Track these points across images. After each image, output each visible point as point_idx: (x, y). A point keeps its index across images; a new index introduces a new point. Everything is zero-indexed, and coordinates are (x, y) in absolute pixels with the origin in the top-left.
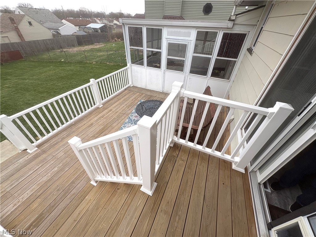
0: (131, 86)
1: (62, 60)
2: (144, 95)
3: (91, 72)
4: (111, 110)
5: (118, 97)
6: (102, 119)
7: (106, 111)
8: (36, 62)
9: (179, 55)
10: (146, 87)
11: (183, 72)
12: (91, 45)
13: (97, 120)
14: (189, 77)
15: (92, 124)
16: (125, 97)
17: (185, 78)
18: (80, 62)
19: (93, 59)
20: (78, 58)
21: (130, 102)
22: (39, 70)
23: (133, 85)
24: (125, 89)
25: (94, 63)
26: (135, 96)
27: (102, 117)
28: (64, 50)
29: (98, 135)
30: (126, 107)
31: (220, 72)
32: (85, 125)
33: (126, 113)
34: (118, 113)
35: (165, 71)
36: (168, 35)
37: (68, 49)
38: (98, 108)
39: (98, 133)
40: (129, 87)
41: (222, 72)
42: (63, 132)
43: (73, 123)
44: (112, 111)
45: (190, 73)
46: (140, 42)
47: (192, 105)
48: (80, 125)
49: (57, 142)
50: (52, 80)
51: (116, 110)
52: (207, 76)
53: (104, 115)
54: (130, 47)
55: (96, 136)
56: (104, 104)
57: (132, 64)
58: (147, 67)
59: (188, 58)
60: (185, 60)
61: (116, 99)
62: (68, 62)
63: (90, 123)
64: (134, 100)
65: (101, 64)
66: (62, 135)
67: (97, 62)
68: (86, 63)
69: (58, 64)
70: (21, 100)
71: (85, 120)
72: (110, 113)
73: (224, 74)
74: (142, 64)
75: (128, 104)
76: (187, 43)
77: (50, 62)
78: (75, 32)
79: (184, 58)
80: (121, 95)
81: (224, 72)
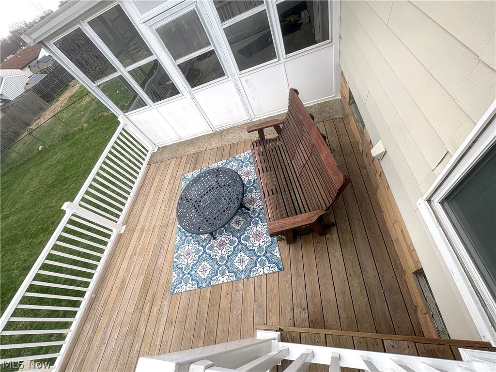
0: (156, 150)
1: (40, 148)
2: (184, 159)
3: (87, 149)
4: (142, 230)
5: (143, 190)
6: (135, 260)
7: (136, 235)
8: (8, 172)
9: (195, 44)
10: (181, 139)
11: (226, 77)
12: (67, 89)
13: (129, 265)
14: (243, 80)
15: (123, 281)
16: (155, 184)
17: (236, 85)
18: (66, 137)
19: (80, 118)
20: (60, 130)
21: (168, 190)
22: (19, 185)
23: (157, 148)
24: (148, 164)
25: (85, 125)
26: (170, 171)
27: (135, 255)
28: (33, 127)
29: (142, 303)
30: (166, 207)
31: (300, 16)
32: (114, 288)
33: (171, 222)
34: (157, 229)
35: (193, 92)
36: (142, 14)
37: (37, 120)
38: (120, 236)
39: (139, 299)
40: (153, 155)
41: (303, 13)
42: (85, 326)
43: (94, 296)
44: (145, 229)
45: (240, 71)
46: (103, 62)
47: (278, 139)
48: (105, 295)
49: (84, 356)
50: (42, 199)
51: (150, 224)
52: (279, 57)
53: (135, 248)
54: (94, 83)
55: (140, 306)
56: (126, 223)
57: (126, 114)
58: (156, 103)
59: (218, 40)
60: (213, 48)
61: (141, 198)
62: (50, 146)
63: (119, 281)
64: (172, 181)
65: (96, 123)
66: (85, 334)
67: (87, 122)
68: (74, 133)
69: (38, 158)
70: (15, 266)
71: (108, 278)
72: (143, 236)
73: (309, 17)
74: (142, 104)
75: (165, 197)
76: (193, 7)
77: (26, 161)
78: (27, 84)
79: (209, 44)
80: (146, 182)
81: (306, 11)
